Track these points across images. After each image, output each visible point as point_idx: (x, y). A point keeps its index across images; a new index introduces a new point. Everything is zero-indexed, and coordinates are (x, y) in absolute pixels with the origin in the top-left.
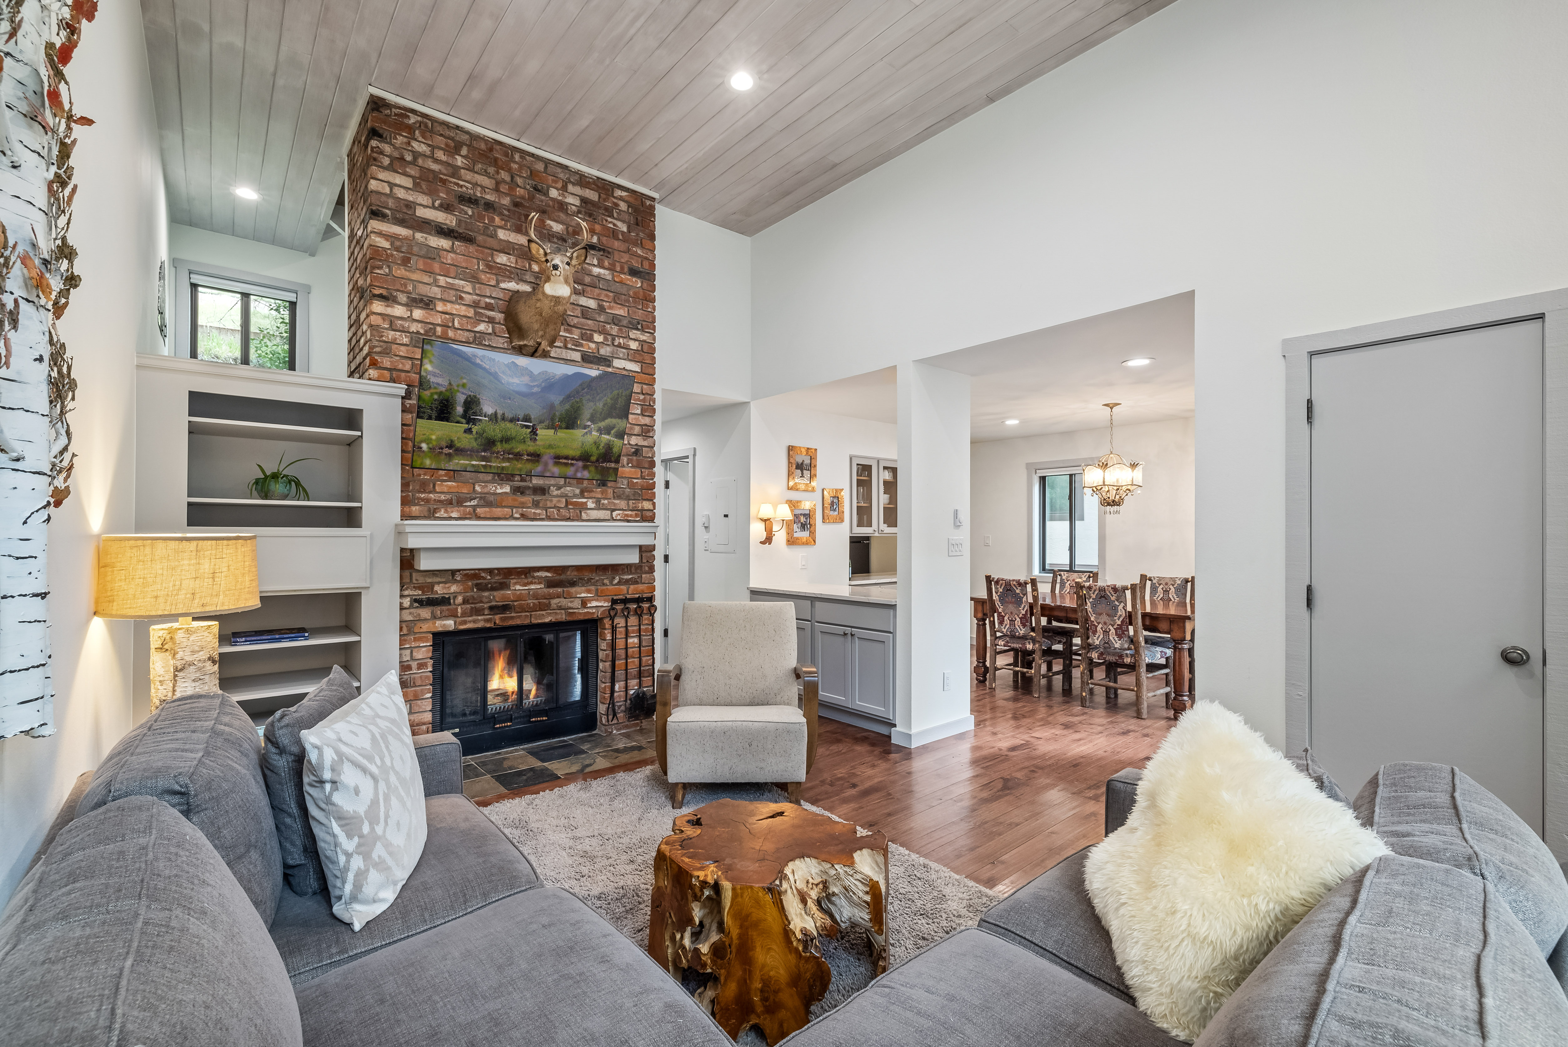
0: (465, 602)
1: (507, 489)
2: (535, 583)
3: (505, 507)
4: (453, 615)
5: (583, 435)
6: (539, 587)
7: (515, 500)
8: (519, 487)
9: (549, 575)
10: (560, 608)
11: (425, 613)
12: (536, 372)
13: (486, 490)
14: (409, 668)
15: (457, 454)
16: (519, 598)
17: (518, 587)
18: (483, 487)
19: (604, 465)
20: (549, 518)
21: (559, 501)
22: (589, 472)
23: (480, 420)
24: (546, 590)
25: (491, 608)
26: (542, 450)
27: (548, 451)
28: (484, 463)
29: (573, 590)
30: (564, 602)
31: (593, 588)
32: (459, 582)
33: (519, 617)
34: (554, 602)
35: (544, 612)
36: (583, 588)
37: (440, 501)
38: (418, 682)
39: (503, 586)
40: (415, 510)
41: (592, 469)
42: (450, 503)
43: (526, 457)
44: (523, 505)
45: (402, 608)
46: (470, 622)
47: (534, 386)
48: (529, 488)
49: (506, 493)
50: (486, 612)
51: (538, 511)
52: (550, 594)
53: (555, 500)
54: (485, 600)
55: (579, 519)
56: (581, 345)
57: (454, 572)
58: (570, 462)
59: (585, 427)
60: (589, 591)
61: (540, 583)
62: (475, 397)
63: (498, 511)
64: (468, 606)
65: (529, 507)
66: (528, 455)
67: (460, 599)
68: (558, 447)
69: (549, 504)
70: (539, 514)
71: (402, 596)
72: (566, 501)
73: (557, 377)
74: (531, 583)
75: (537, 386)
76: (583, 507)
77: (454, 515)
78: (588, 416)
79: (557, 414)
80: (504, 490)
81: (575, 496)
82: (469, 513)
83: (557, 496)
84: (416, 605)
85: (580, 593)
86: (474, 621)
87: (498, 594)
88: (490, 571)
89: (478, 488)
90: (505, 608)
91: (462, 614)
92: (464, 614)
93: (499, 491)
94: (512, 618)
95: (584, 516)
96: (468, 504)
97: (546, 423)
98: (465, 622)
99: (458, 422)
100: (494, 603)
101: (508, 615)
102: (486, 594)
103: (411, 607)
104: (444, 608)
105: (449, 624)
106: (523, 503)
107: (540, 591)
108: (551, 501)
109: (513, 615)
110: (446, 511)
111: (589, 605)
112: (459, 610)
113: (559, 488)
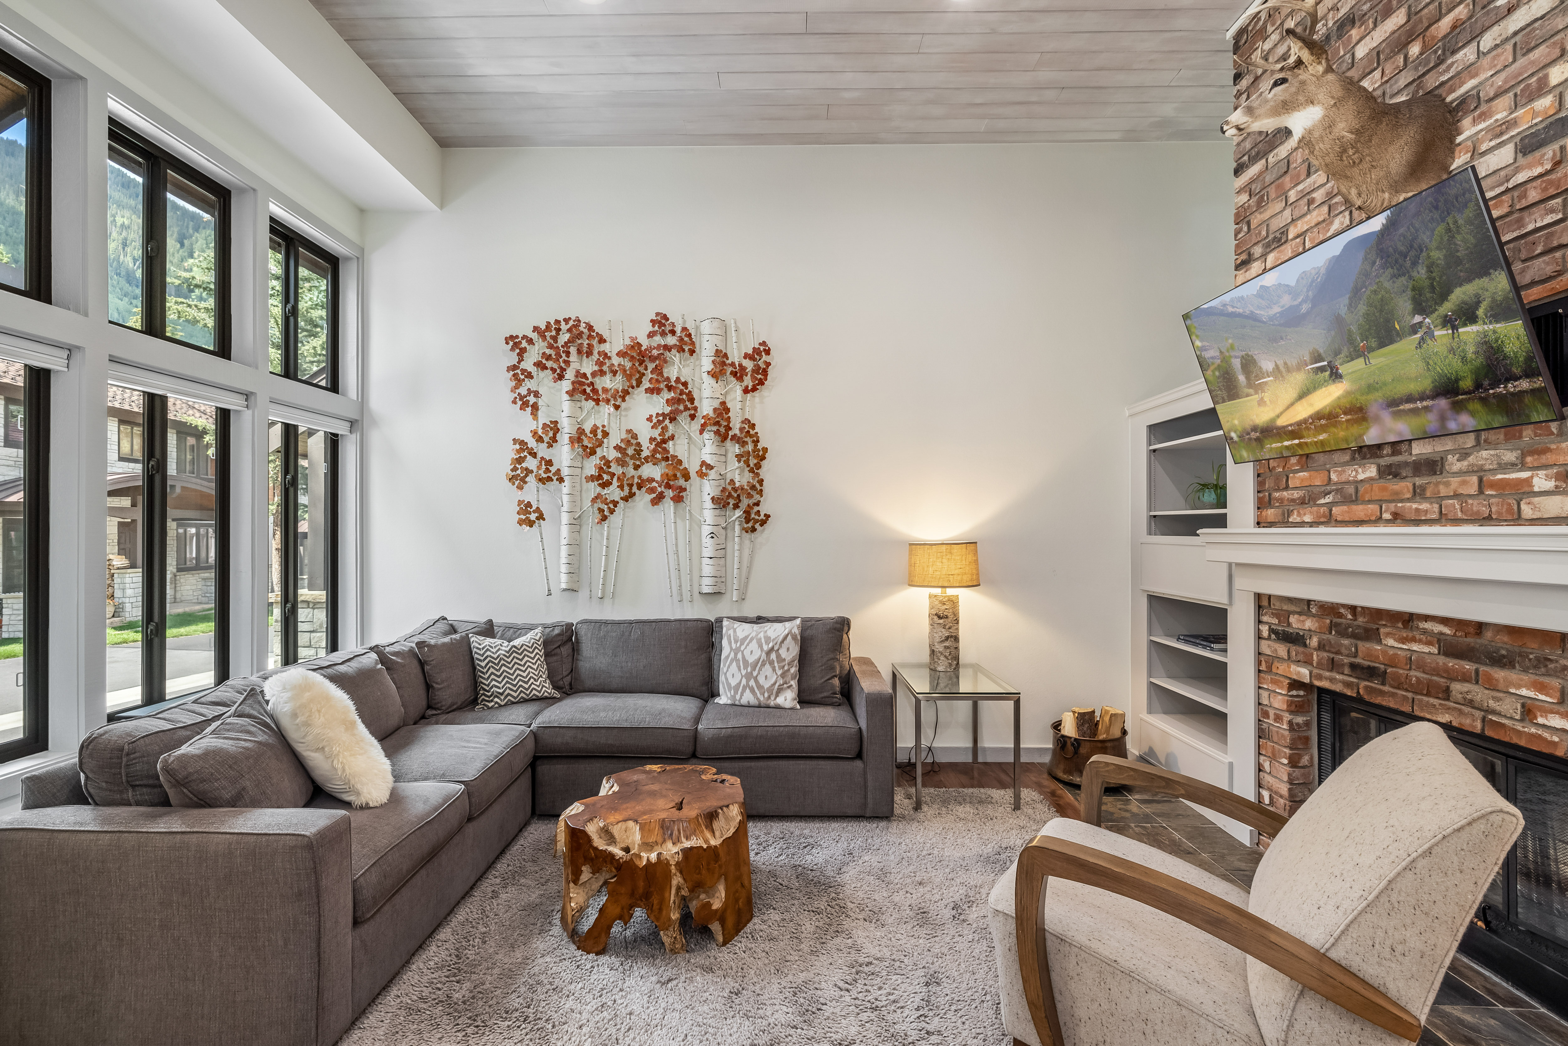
0: (1321, 647)
1: (1371, 471)
2: (1420, 641)
3: (1370, 502)
4: (1307, 662)
5: (1419, 346)
6: (1426, 649)
7: (1384, 489)
8: (1390, 466)
9: (1447, 630)
10: (1471, 703)
11: (1282, 650)
12: (1293, 283)
13: (1344, 478)
14: (1266, 715)
15: (1265, 437)
16: (1393, 662)
17: (1391, 642)
18: (1340, 474)
19: (1501, 389)
20: (1442, 519)
21: (1464, 483)
22: (1472, 414)
23: (1266, 383)
24: (1442, 660)
25: (1353, 667)
26: (1363, 399)
27: (1371, 397)
28: (1296, 441)
29: (1500, 674)
30: (1479, 693)
31: (1555, 683)
32: (1314, 616)
33: (1393, 695)
34: (1457, 688)
35: (1436, 702)
36: (1525, 677)
37: (1293, 500)
38: (1275, 739)
39: (1371, 635)
40: (1270, 514)
41: (1476, 406)
42: (1303, 502)
43: (1343, 418)
44: (1396, 498)
45: (1259, 637)
46: (1326, 678)
47: (1301, 304)
48: (1406, 464)
49: (1371, 479)
50: (1347, 670)
51: (1424, 506)
52: (1447, 670)
53: (1455, 481)
54: (1343, 651)
55: (1517, 519)
56: (1514, 123)
57: (1309, 602)
58: (1419, 405)
59: (1414, 329)
60: (1541, 688)
61: (1429, 643)
62: (1247, 355)
63: (1359, 511)
64: (1325, 654)
65: (1408, 500)
66: (1345, 413)
67: (1314, 642)
68: (1385, 384)
69: (1443, 491)
70: (1426, 511)
71: (1260, 622)
72: (1480, 480)
73: (1323, 271)
74: (1413, 640)
75: (1304, 301)
76: (1523, 490)
77: (1307, 518)
78: (1408, 306)
79: (1354, 328)
80: (1368, 474)
81: (1504, 467)
82: (1324, 516)
83: (1460, 473)
84: (1273, 636)
85: (1519, 687)
86: (1331, 680)
87: (1363, 646)
88: (1353, 609)
89: (1334, 477)
90: (1370, 673)
91: (1318, 663)
92: (1320, 665)
93: (1361, 477)
94: (1382, 693)
95: (1527, 511)
96: (1322, 501)
97: (1345, 352)
98: (1320, 677)
99: (1248, 395)
100: (1358, 660)
101: (1375, 684)
102: (1346, 642)
103: (1269, 638)
104: (1301, 649)
105: (1303, 673)
106: (1397, 493)
107: (1428, 659)
108: (1447, 484)
109: (1386, 688)
110: (1299, 515)
111: (1541, 720)
112: (1315, 657)
113: (1464, 455)
